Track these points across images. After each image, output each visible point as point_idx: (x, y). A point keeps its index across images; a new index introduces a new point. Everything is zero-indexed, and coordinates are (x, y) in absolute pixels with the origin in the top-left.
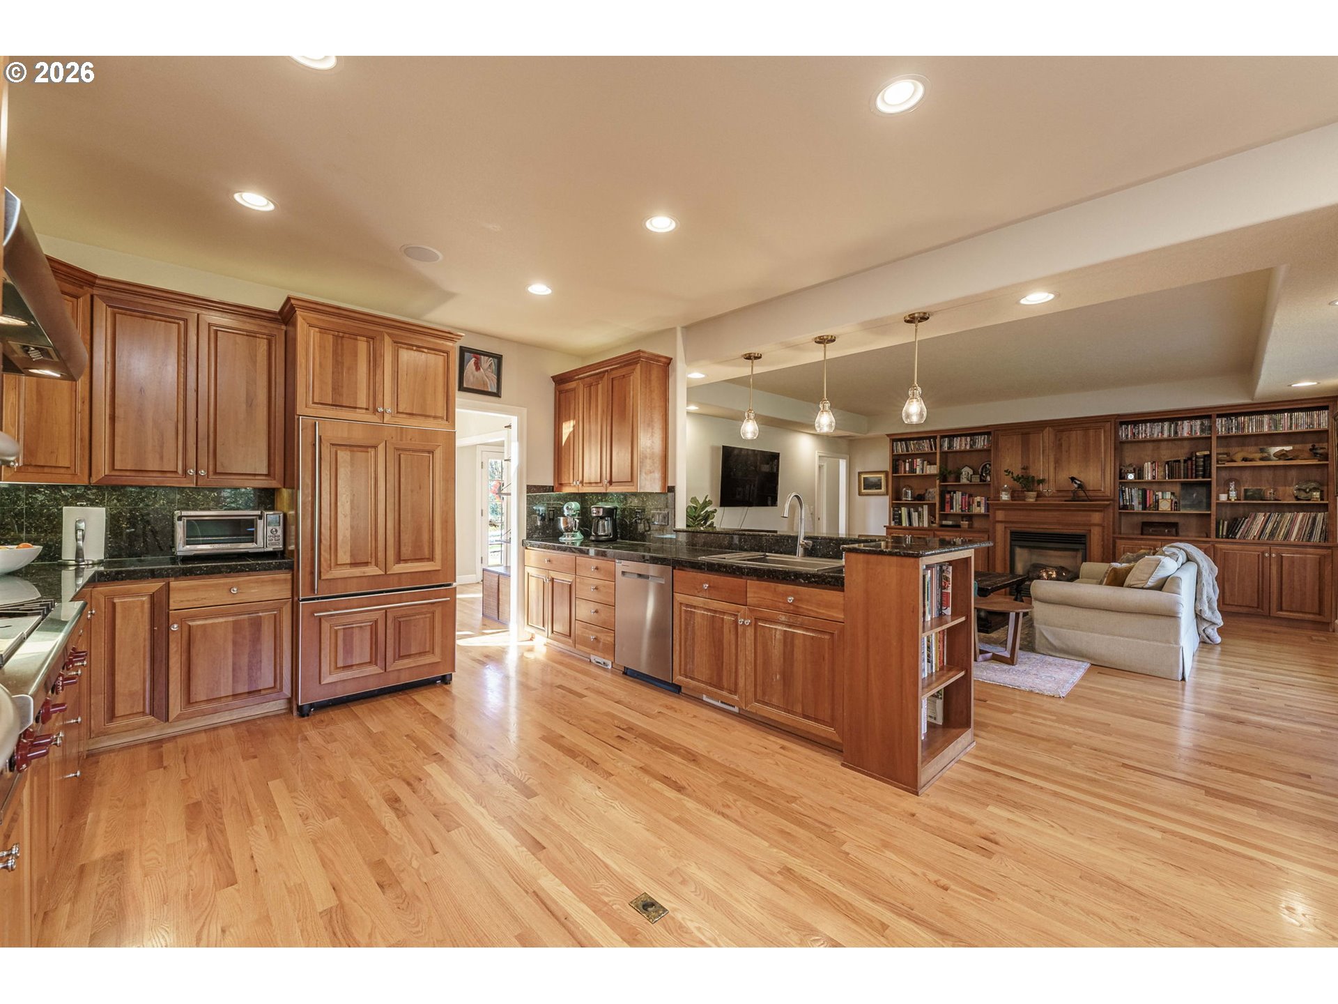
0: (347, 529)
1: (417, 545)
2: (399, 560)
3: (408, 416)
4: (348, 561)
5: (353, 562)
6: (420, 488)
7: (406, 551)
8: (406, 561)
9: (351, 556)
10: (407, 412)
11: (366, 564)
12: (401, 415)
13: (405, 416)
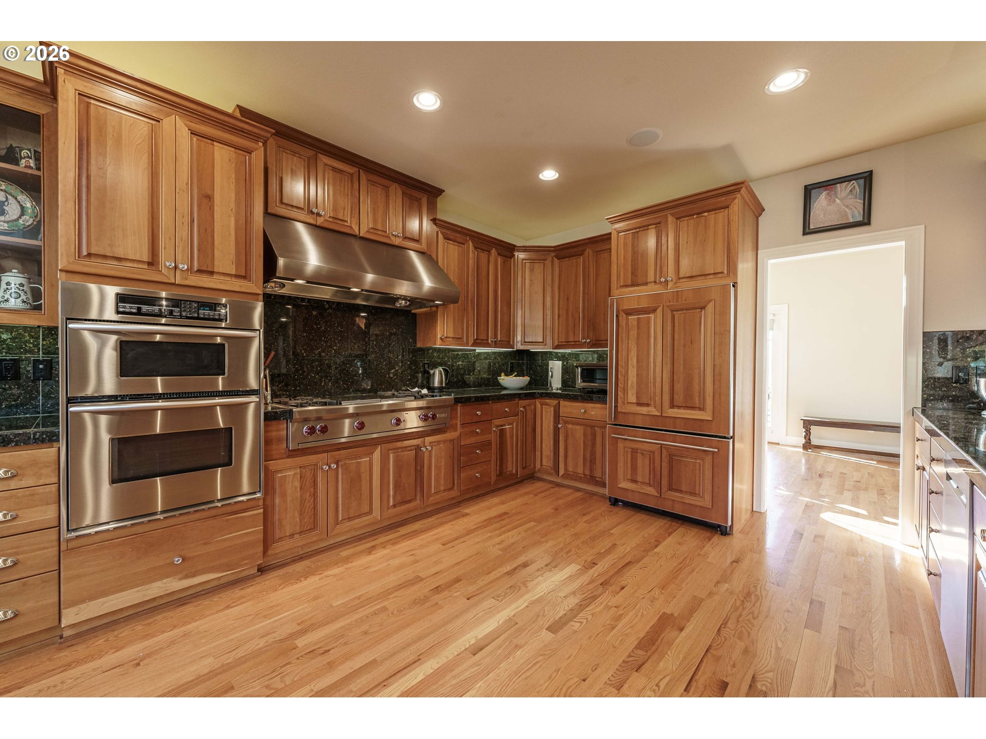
0: (634, 377)
1: (688, 394)
2: (672, 406)
3: (688, 280)
4: (635, 401)
5: (638, 402)
6: (692, 343)
7: (679, 399)
8: (679, 407)
9: (636, 397)
10: (687, 276)
11: (648, 405)
12: (682, 280)
13: (685, 280)
